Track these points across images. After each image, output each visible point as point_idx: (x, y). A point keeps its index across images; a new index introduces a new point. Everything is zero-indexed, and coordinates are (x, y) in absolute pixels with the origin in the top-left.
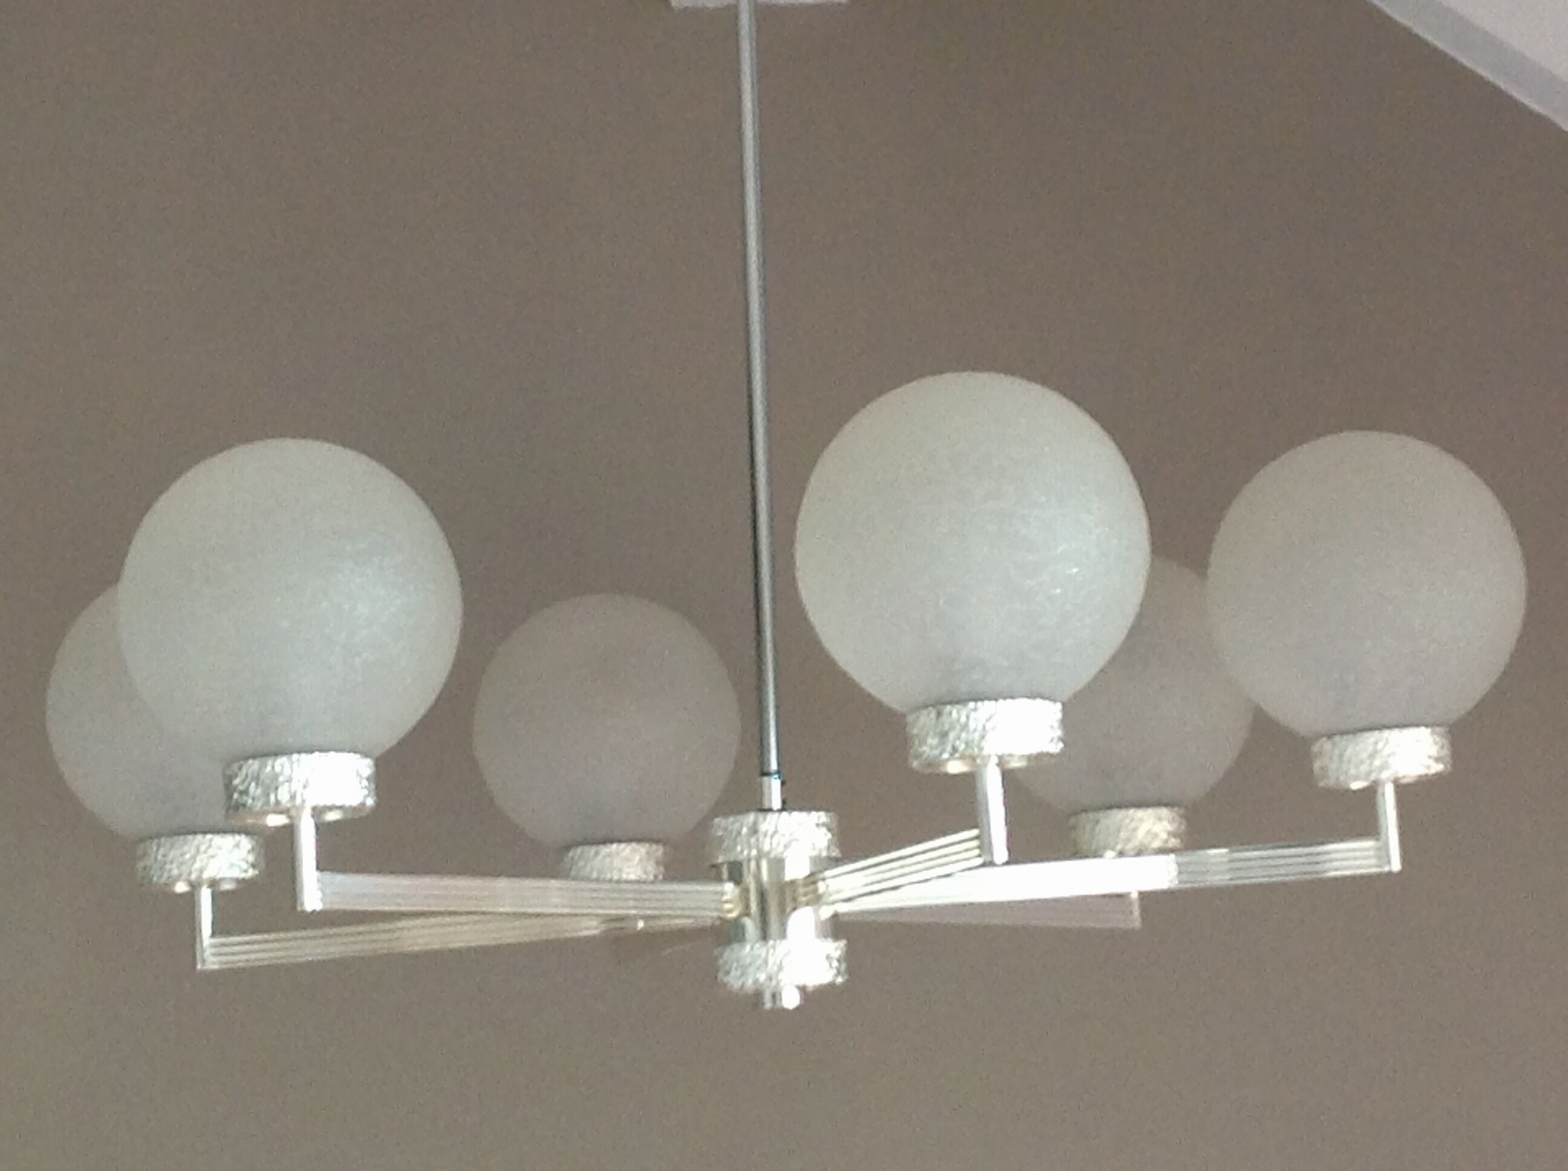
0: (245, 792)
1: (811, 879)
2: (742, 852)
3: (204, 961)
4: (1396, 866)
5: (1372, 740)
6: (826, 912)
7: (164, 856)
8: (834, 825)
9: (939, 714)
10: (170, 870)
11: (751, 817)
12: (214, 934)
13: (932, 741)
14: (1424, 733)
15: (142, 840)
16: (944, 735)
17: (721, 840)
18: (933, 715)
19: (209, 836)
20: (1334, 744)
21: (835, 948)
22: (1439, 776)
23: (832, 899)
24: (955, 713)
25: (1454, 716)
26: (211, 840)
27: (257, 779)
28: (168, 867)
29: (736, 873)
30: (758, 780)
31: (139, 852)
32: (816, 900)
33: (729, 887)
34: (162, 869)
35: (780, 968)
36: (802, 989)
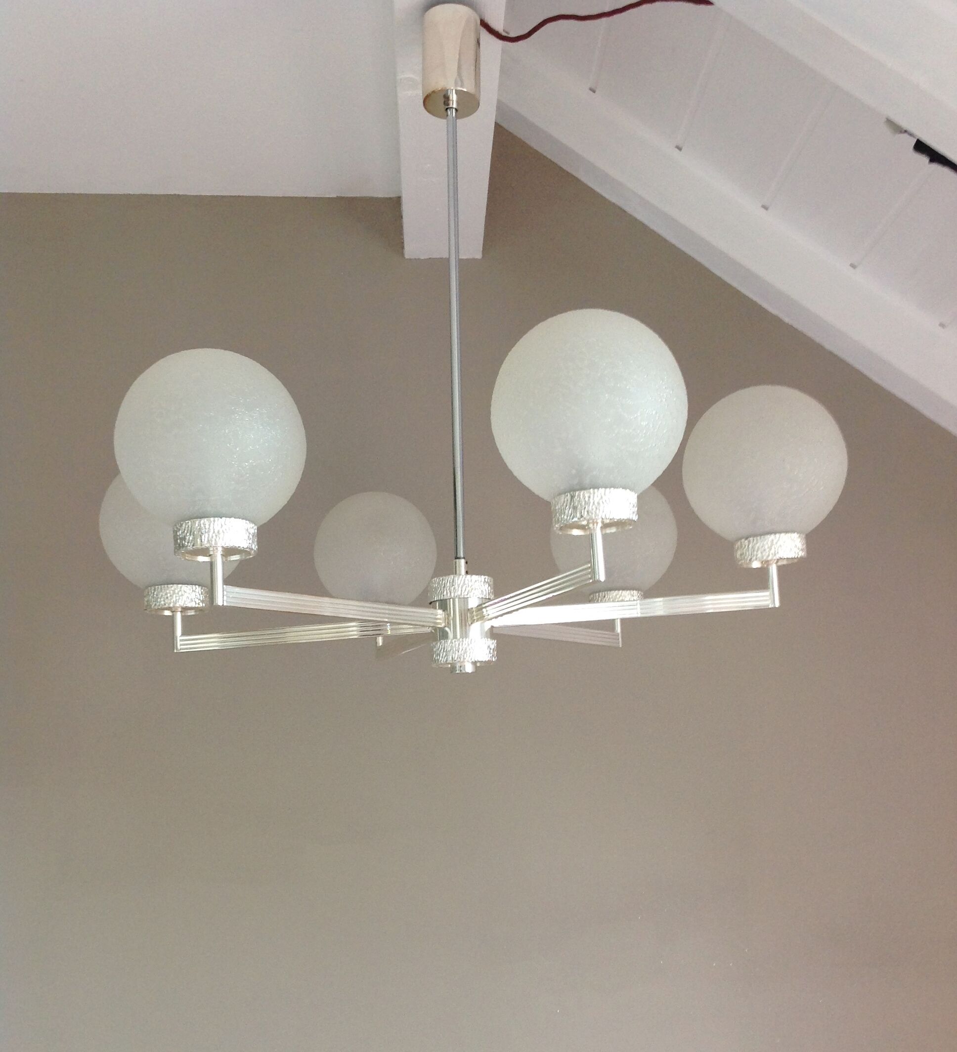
0: (184, 539)
1: (479, 608)
2: (446, 595)
3: (177, 649)
4: (777, 604)
5: (770, 539)
6: (488, 625)
7: (157, 595)
8: (492, 583)
9: (572, 497)
10: (160, 602)
11: (452, 576)
12: (183, 634)
13: (568, 511)
14: (795, 535)
15: (147, 587)
16: (575, 508)
17: (436, 589)
18: (569, 497)
19: (180, 586)
20: (749, 542)
21: (492, 644)
22: (802, 558)
23: (490, 617)
24: (584, 495)
25: (810, 529)
26: (181, 587)
27: (191, 532)
28: (159, 600)
29: (444, 605)
30: (455, 561)
31: (146, 593)
32: (482, 618)
33: (440, 612)
34: (156, 601)
35: (465, 652)
36: (474, 663)
